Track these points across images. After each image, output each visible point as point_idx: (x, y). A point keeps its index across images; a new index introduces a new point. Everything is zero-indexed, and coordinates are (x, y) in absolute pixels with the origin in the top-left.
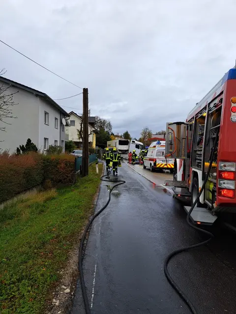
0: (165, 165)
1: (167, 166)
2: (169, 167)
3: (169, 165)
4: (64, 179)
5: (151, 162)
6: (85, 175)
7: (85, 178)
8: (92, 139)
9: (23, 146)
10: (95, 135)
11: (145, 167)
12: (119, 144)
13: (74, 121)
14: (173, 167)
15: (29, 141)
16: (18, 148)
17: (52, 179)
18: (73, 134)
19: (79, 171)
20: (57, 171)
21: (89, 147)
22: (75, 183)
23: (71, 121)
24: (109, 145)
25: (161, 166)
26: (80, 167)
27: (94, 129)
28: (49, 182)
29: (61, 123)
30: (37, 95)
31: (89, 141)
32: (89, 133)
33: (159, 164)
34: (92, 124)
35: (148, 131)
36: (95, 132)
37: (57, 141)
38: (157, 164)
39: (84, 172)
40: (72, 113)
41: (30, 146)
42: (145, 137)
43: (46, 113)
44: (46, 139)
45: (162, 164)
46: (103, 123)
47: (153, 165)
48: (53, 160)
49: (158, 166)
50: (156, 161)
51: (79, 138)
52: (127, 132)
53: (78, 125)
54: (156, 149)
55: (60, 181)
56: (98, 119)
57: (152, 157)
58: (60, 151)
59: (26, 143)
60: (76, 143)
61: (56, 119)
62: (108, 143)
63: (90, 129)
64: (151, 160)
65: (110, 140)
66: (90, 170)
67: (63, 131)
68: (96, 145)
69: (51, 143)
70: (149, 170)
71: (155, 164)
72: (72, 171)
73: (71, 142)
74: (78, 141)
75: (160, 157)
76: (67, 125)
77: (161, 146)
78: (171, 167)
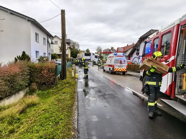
0: (121, 69)
1: (122, 70)
2: (123, 71)
3: (123, 69)
4: (47, 82)
5: (110, 67)
6: (63, 79)
7: (64, 80)
8: (68, 52)
9: (20, 56)
10: (70, 50)
11: (104, 71)
12: (85, 56)
13: (57, 41)
15: (24, 53)
16: (15, 58)
17: (37, 82)
18: (56, 49)
19: (59, 75)
20: (41, 76)
21: (66, 57)
22: (56, 85)
23: (55, 41)
24: (79, 56)
25: (118, 70)
26: (60, 72)
27: (69, 46)
28: (34, 85)
29: (48, 42)
30: (29, 20)
31: (66, 54)
32: (66, 49)
33: (116, 69)
34: (68, 43)
35: (100, 48)
36: (70, 48)
37: (45, 53)
39: (63, 76)
40: (56, 36)
41: (24, 57)
42: (98, 52)
43: (37, 34)
44: (37, 52)
45: (118, 69)
46: (74, 44)
47: (111, 69)
48: (38, 67)
49: (115, 70)
50: (114, 67)
51: (60, 52)
53: (59, 44)
54: (114, 59)
55: (44, 83)
56: (72, 41)
57: (111, 64)
58: (47, 60)
59: (22, 54)
60: (59, 55)
61: (44, 39)
62: (78, 55)
63: (67, 46)
64: (109, 66)
65: (79, 53)
66: (67, 73)
67: (50, 47)
68: (71, 56)
69: (41, 54)
70: (108, 72)
71: (113, 68)
72: (53, 75)
73: (55, 54)
74: (60, 53)
75: (117, 64)
76: (52, 43)
77: (117, 56)
78: (124, 71)
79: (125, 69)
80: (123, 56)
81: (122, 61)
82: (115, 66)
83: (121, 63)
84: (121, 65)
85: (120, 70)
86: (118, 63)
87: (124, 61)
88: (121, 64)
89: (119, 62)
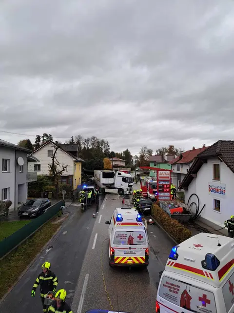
0: (130, 259)
1: (133, 262)
2: (137, 262)
3: (136, 258)
12: (103, 177)
13: (52, 151)
14: (143, 262)
25: (123, 262)
33: (118, 258)
34: (74, 154)
38: (115, 257)
40: (50, 142)
45: (124, 258)
49: (117, 262)
50: (114, 253)
52: (127, 150)
71: (112, 257)
77: (123, 224)
78: (140, 262)
79: (142, 258)
80: (136, 224)
81: (133, 238)
82: (116, 251)
83: (131, 241)
84: (130, 248)
85: (130, 262)
86: (124, 243)
87: (140, 237)
88: (132, 246)
89: (127, 240)
